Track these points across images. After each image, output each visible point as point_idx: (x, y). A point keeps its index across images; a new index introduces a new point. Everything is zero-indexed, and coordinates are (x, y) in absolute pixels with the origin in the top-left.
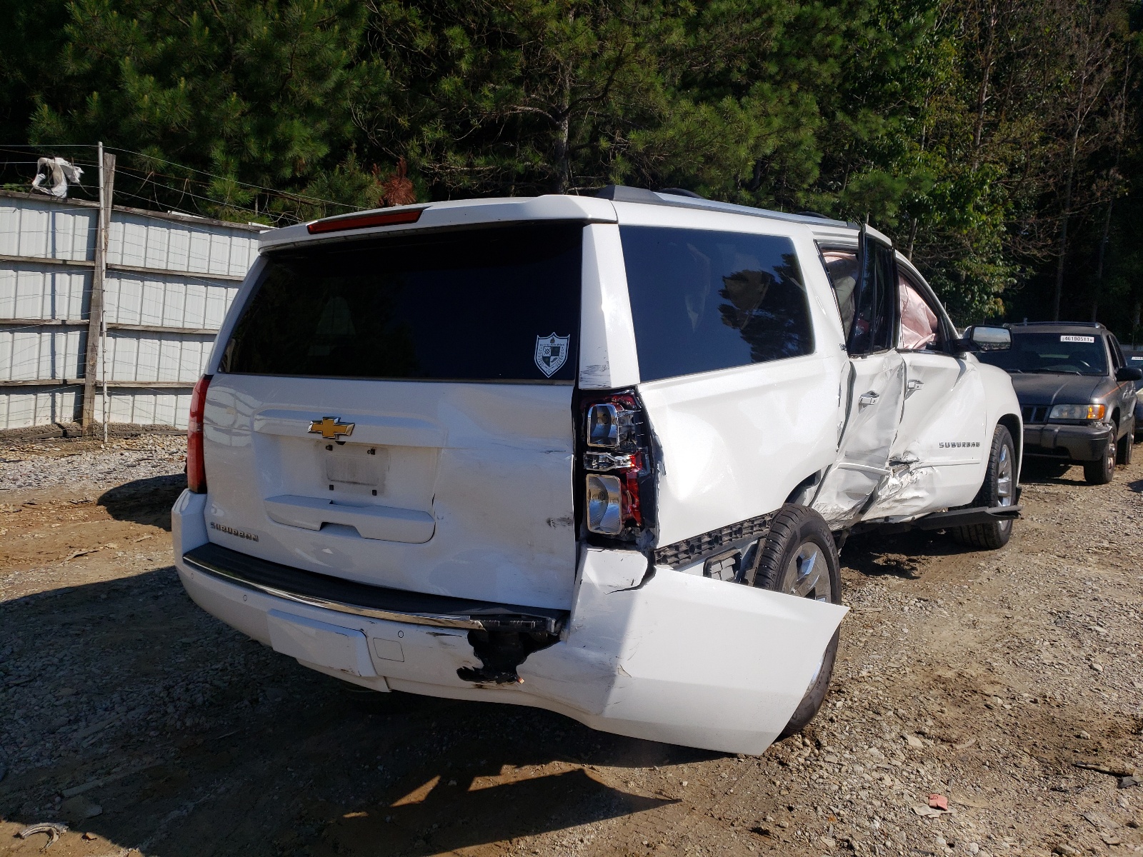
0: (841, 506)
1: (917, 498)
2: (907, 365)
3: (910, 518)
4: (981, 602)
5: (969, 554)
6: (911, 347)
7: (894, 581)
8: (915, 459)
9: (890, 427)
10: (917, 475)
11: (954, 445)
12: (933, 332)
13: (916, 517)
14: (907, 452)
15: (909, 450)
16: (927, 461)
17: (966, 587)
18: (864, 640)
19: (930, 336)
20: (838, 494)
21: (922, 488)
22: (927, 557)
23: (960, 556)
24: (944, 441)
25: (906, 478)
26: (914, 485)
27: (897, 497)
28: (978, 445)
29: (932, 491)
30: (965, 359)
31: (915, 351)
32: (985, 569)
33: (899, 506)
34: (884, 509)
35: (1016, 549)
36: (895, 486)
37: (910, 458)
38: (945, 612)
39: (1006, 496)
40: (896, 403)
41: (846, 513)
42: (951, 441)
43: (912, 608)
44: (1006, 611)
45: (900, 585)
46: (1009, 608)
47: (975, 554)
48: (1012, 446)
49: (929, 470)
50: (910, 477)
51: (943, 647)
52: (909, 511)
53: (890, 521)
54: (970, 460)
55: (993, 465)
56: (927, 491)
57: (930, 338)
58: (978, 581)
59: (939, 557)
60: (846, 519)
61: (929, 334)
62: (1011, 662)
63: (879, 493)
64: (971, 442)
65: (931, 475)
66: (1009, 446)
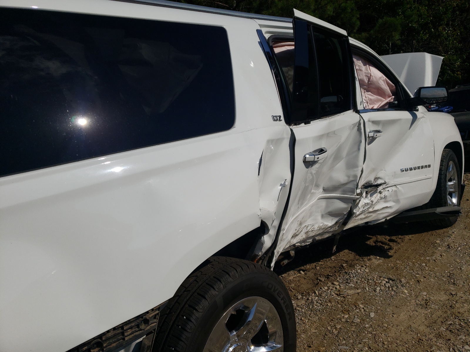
0: (326, 223)
1: (387, 207)
2: (366, 121)
3: (384, 220)
4: (434, 279)
5: (430, 233)
6: (376, 107)
7: (376, 261)
8: (384, 182)
9: (355, 166)
10: (385, 193)
11: (411, 169)
12: (393, 95)
13: (388, 218)
14: (376, 179)
15: (378, 176)
16: (392, 183)
17: (424, 264)
18: (338, 327)
19: (390, 98)
20: (323, 216)
21: (390, 200)
22: (402, 237)
23: (424, 234)
24: (404, 168)
25: (376, 197)
26: (383, 200)
27: (371, 210)
28: (429, 166)
29: (397, 201)
30: (418, 110)
31: (378, 110)
32: (439, 246)
33: (374, 215)
34: (361, 219)
35: (462, 226)
36: (367, 204)
37: (379, 182)
38: (406, 291)
39: (454, 192)
40: (359, 149)
41: (331, 227)
42: (409, 167)
43: (383, 288)
44: (452, 288)
45: (379, 265)
46: (454, 284)
47: (434, 232)
48: (456, 161)
49: (394, 188)
50: (379, 195)
51: (398, 334)
52: (382, 216)
53: (369, 224)
54: (424, 177)
55: (443, 176)
56: (394, 202)
57: (391, 99)
58: (434, 258)
59: (410, 236)
60: (332, 230)
61: (389, 97)
62: (451, 349)
63: (355, 211)
64: (424, 165)
65: (396, 191)
66: (454, 161)
